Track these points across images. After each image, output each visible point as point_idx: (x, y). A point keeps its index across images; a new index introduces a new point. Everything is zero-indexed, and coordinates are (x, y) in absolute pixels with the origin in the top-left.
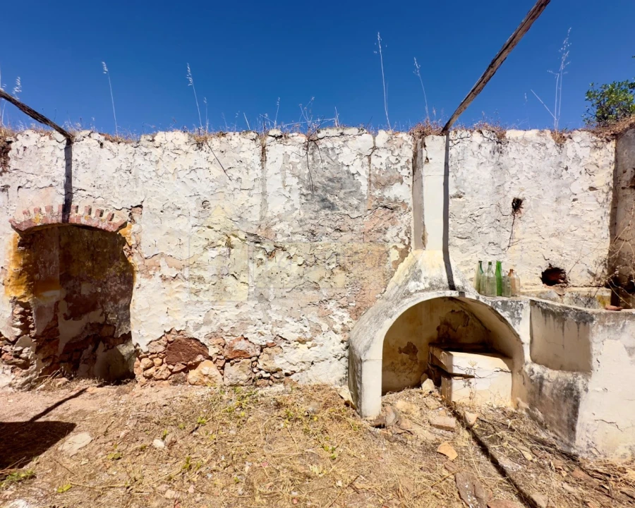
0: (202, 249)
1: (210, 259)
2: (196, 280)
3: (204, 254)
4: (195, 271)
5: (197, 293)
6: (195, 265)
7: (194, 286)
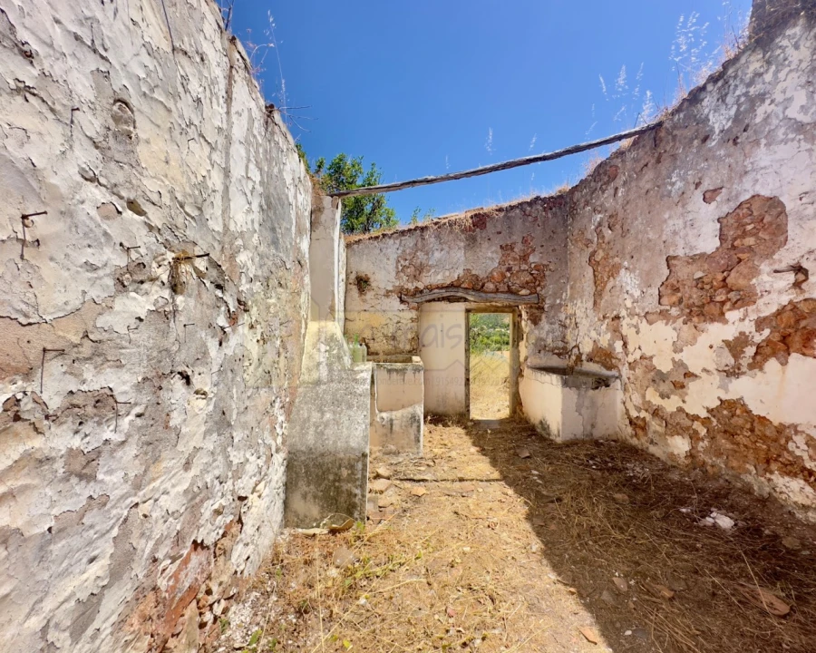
0: (110, 282)
1: (133, 323)
2: (90, 410)
3: (119, 304)
4: (88, 371)
5: (84, 467)
6: (87, 349)
7: (76, 442)
